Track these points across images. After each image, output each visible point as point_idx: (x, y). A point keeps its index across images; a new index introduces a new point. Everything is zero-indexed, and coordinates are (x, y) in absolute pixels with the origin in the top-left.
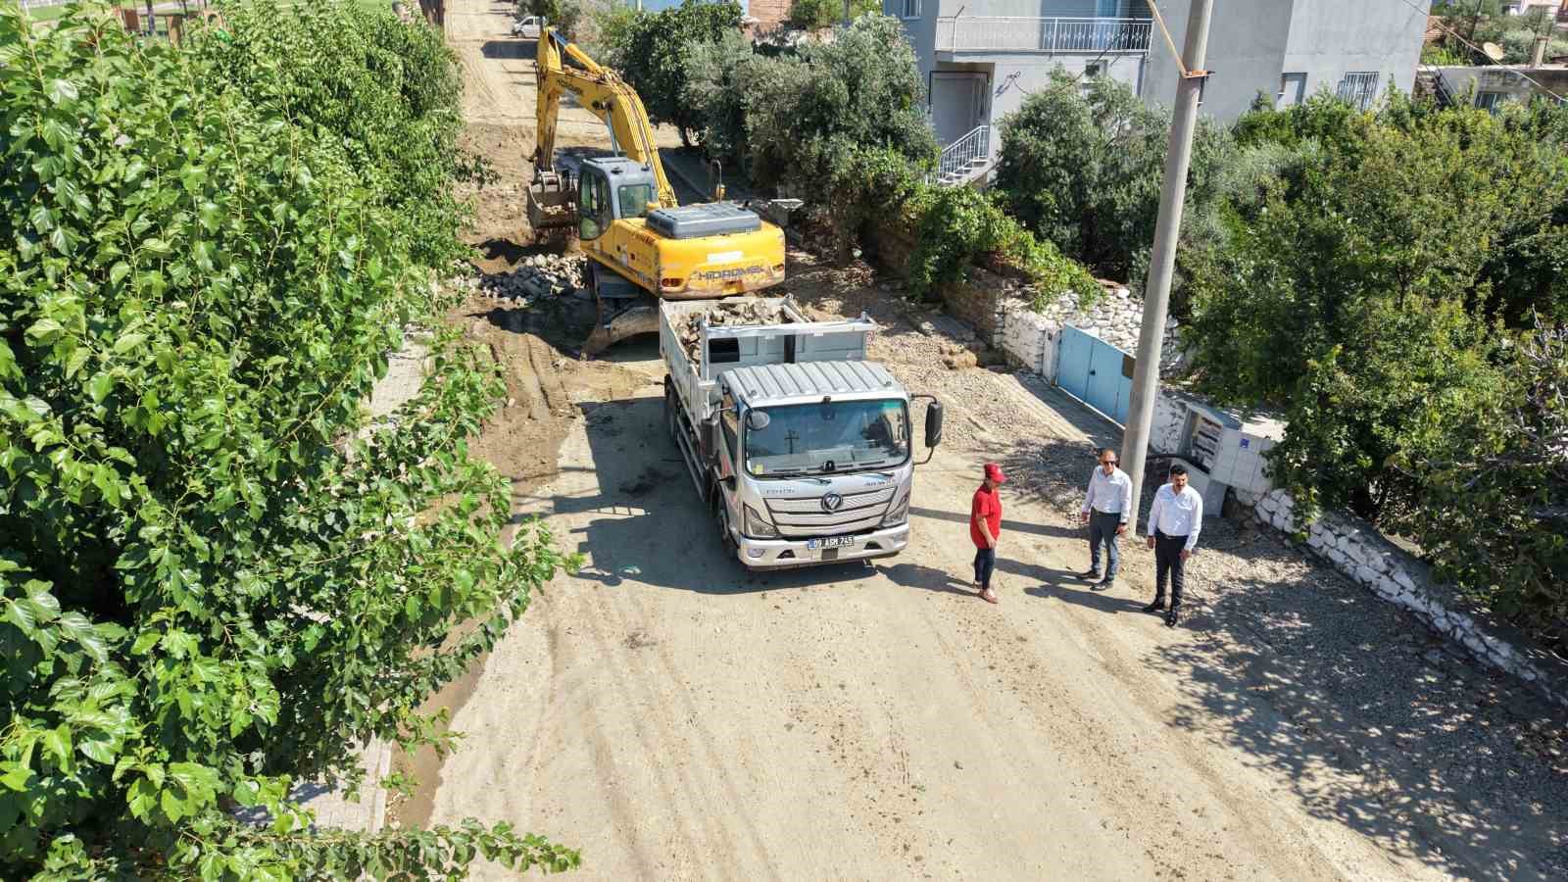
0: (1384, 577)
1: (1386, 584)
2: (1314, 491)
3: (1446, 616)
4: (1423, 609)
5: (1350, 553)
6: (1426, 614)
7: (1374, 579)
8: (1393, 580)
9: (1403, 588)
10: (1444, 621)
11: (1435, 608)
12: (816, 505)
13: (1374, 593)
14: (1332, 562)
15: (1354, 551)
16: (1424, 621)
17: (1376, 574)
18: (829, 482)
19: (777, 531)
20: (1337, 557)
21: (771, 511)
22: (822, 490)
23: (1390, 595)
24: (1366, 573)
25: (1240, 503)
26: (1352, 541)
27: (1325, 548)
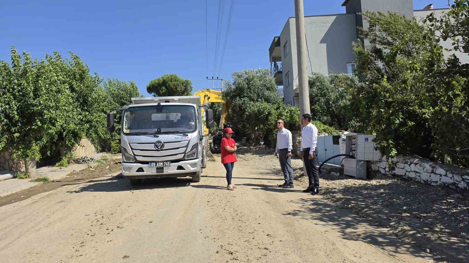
0: (432, 174)
1: (434, 178)
2: (390, 142)
3: (463, 180)
4: (451, 181)
5: (417, 170)
6: (454, 184)
7: (428, 178)
8: (436, 174)
9: (441, 175)
10: (462, 182)
11: (457, 178)
12: (152, 147)
13: (430, 185)
14: (411, 178)
15: (418, 168)
16: (453, 187)
17: (429, 174)
18: (158, 137)
19: (136, 159)
20: (412, 175)
21: (132, 149)
22: (155, 140)
23: (437, 182)
24: (425, 176)
25: (374, 171)
26: (416, 164)
27: (407, 173)
